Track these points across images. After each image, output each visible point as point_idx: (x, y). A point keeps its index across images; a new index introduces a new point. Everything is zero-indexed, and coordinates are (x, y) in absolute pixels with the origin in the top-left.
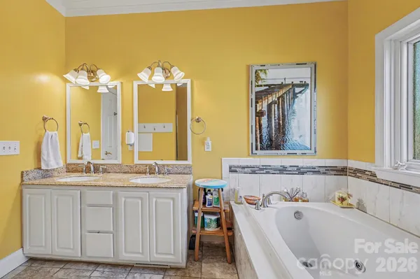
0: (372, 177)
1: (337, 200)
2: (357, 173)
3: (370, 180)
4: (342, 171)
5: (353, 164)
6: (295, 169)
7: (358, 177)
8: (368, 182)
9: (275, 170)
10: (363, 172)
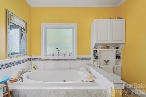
0: (40, 59)
1: (33, 68)
2: (35, 59)
3: (39, 60)
4: (30, 59)
5: (33, 57)
6: (22, 61)
7: (35, 60)
8: (38, 61)
9: (16, 63)
10: (37, 58)
